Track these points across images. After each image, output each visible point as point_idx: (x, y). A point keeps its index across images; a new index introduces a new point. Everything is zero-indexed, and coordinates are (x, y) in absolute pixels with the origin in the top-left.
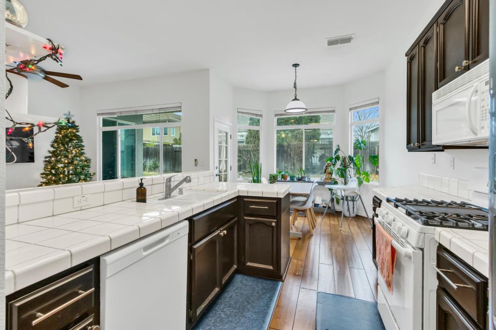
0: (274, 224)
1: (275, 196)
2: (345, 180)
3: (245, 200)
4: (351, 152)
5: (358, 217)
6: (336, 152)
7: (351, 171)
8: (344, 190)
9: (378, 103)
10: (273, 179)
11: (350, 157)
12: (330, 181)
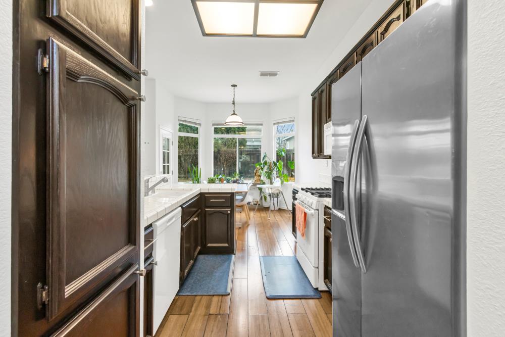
0: (229, 212)
1: (230, 191)
2: (271, 181)
3: (206, 195)
4: (274, 159)
5: (280, 210)
6: (264, 159)
7: (275, 174)
8: (271, 189)
9: (293, 121)
10: (211, 181)
11: (274, 162)
12: (259, 182)
